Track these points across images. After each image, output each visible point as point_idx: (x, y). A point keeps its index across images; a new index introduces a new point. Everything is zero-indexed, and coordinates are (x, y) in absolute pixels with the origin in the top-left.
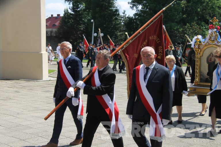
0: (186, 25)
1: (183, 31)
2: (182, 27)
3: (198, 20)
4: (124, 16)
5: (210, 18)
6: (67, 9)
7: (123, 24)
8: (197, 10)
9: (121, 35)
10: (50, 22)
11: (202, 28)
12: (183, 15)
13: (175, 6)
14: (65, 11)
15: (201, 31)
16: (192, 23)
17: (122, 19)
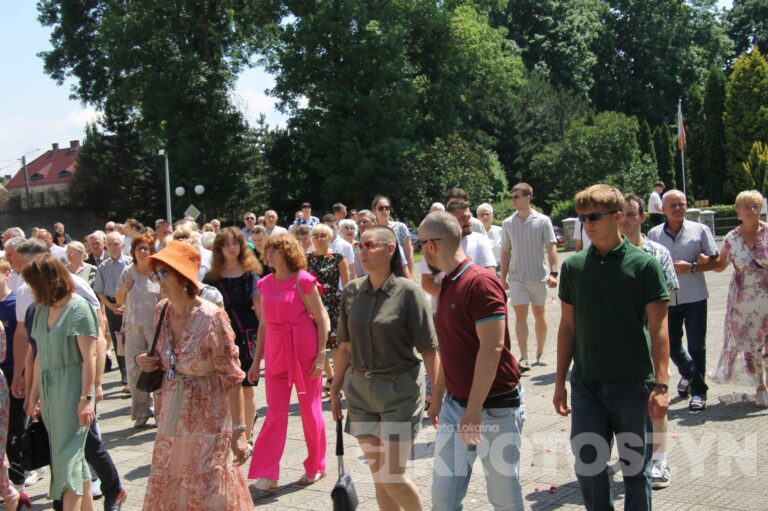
0: (433, 142)
1: (427, 159)
2: (424, 149)
3: (464, 126)
4: (262, 130)
5: (497, 119)
6: (94, 125)
7: (261, 152)
8: (459, 98)
9: (258, 184)
10: (50, 165)
11: (478, 146)
12: (424, 116)
13: (399, 93)
14: (88, 131)
15: (475, 157)
16: (450, 136)
17: (259, 138)
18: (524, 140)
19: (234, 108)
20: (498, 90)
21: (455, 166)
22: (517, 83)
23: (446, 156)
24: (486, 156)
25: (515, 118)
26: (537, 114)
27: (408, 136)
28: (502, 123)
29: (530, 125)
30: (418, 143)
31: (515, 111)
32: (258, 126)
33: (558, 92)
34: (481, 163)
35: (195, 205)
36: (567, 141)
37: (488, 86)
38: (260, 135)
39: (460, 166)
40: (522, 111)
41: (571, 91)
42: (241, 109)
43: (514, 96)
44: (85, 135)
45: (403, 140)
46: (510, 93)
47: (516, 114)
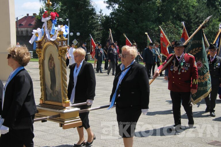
0: (161, 24)
1: (158, 30)
4: (101, 15)
5: (185, 17)
6: (43, 9)
7: (100, 23)
8: (172, 9)
9: (98, 34)
10: (26, 21)
11: (177, 27)
12: (159, 14)
13: (151, 5)
14: (40, 10)
15: (176, 30)
16: (167, 22)
17: (99, 18)
18: (194, 25)
19: (92, 6)
20: (187, 7)
21: (168, 33)
22: (194, 4)
23: (165, 29)
24: (179, 30)
25: (192, 17)
26: (200, 16)
27: (152, 21)
28: (187, 19)
29: (197, 20)
30: (156, 24)
31: (192, 15)
32: (99, 14)
33: (209, 9)
34: (178, 33)
35: (76, 40)
36: (210, 27)
37: (183, 5)
38: (100, 17)
39: (170, 33)
40: (195, 15)
41: (214, 8)
42: (94, 7)
43: (192, 9)
44: (40, 12)
45: (151, 22)
46: (191, 8)
47: (192, 16)
